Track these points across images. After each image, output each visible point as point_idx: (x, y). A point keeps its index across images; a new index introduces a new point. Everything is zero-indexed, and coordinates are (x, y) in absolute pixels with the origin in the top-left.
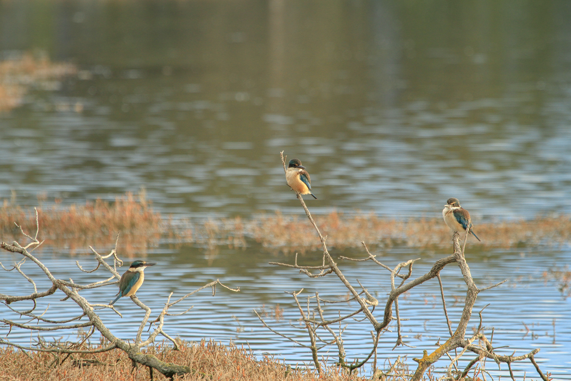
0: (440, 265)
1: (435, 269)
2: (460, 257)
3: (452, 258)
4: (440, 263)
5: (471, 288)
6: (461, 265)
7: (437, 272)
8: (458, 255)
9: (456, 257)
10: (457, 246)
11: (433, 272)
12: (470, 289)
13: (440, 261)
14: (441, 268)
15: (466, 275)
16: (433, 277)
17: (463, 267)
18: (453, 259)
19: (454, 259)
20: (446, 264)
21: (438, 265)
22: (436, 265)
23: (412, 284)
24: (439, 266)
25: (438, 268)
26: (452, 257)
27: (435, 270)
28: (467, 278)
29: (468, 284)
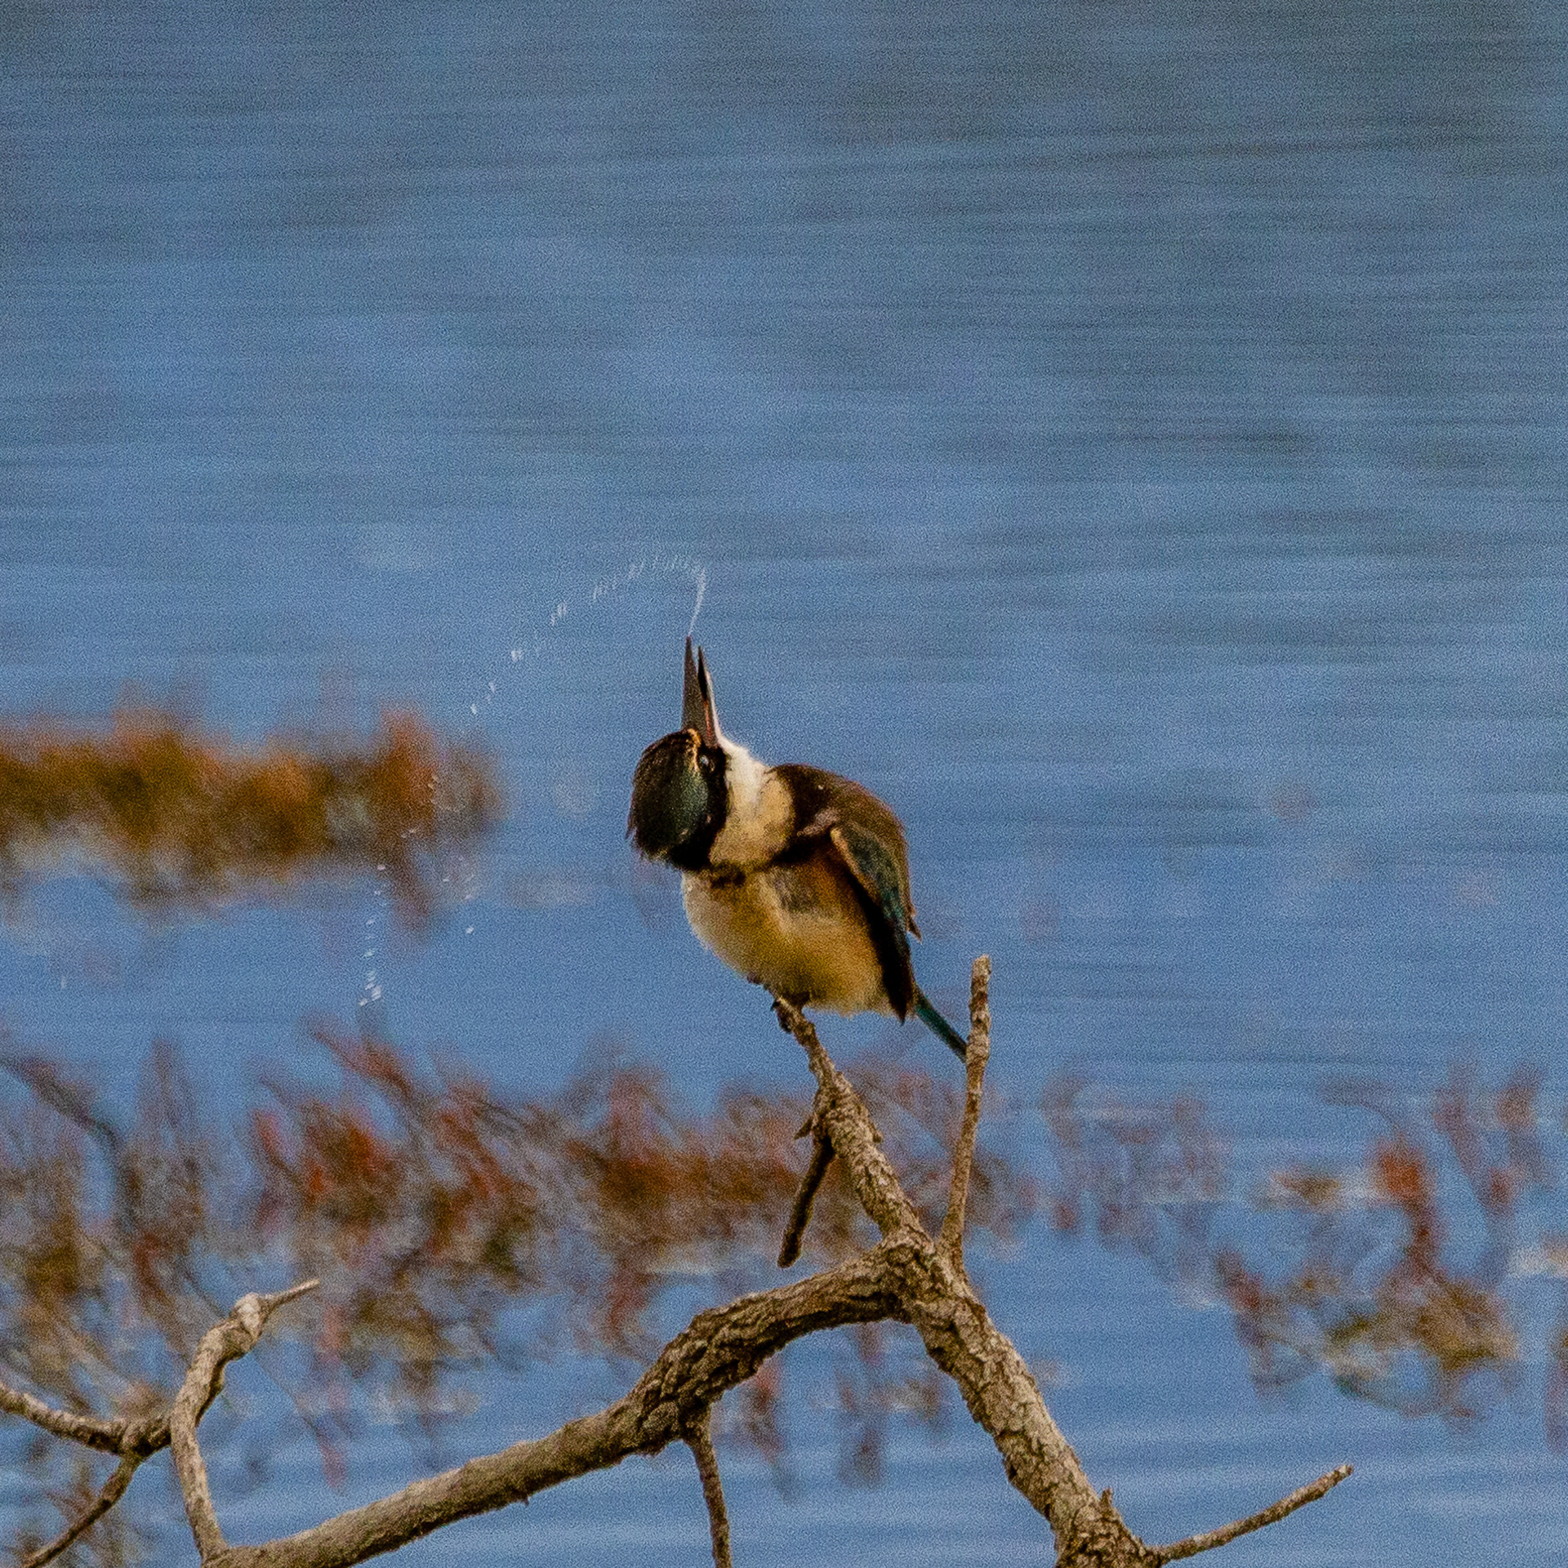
0: (735, 1344)
1: (682, 1379)
2: (936, 1276)
3: (853, 1291)
4: (735, 1325)
5: (1094, 1538)
6: (962, 1344)
7: (696, 1408)
8: (917, 1256)
9: (903, 1280)
10: (882, 1181)
11: (671, 1408)
12: (1083, 1550)
13: (734, 1310)
14: (741, 1370)
15: (1022, 1433)
16: (652, 1444)
17: (981, 1363)
18: (868, 1291)
19: (876, 1296)
20: (791, 1335)
21: (722, 1346)
22: (701, 1352)
23: (431, 1502)
24: (727, 1355)
25: (715, 1374)
26: (864, 1280)
27: (686, 1387)
28: (1040, 1453)
29: (1059, 1509)
